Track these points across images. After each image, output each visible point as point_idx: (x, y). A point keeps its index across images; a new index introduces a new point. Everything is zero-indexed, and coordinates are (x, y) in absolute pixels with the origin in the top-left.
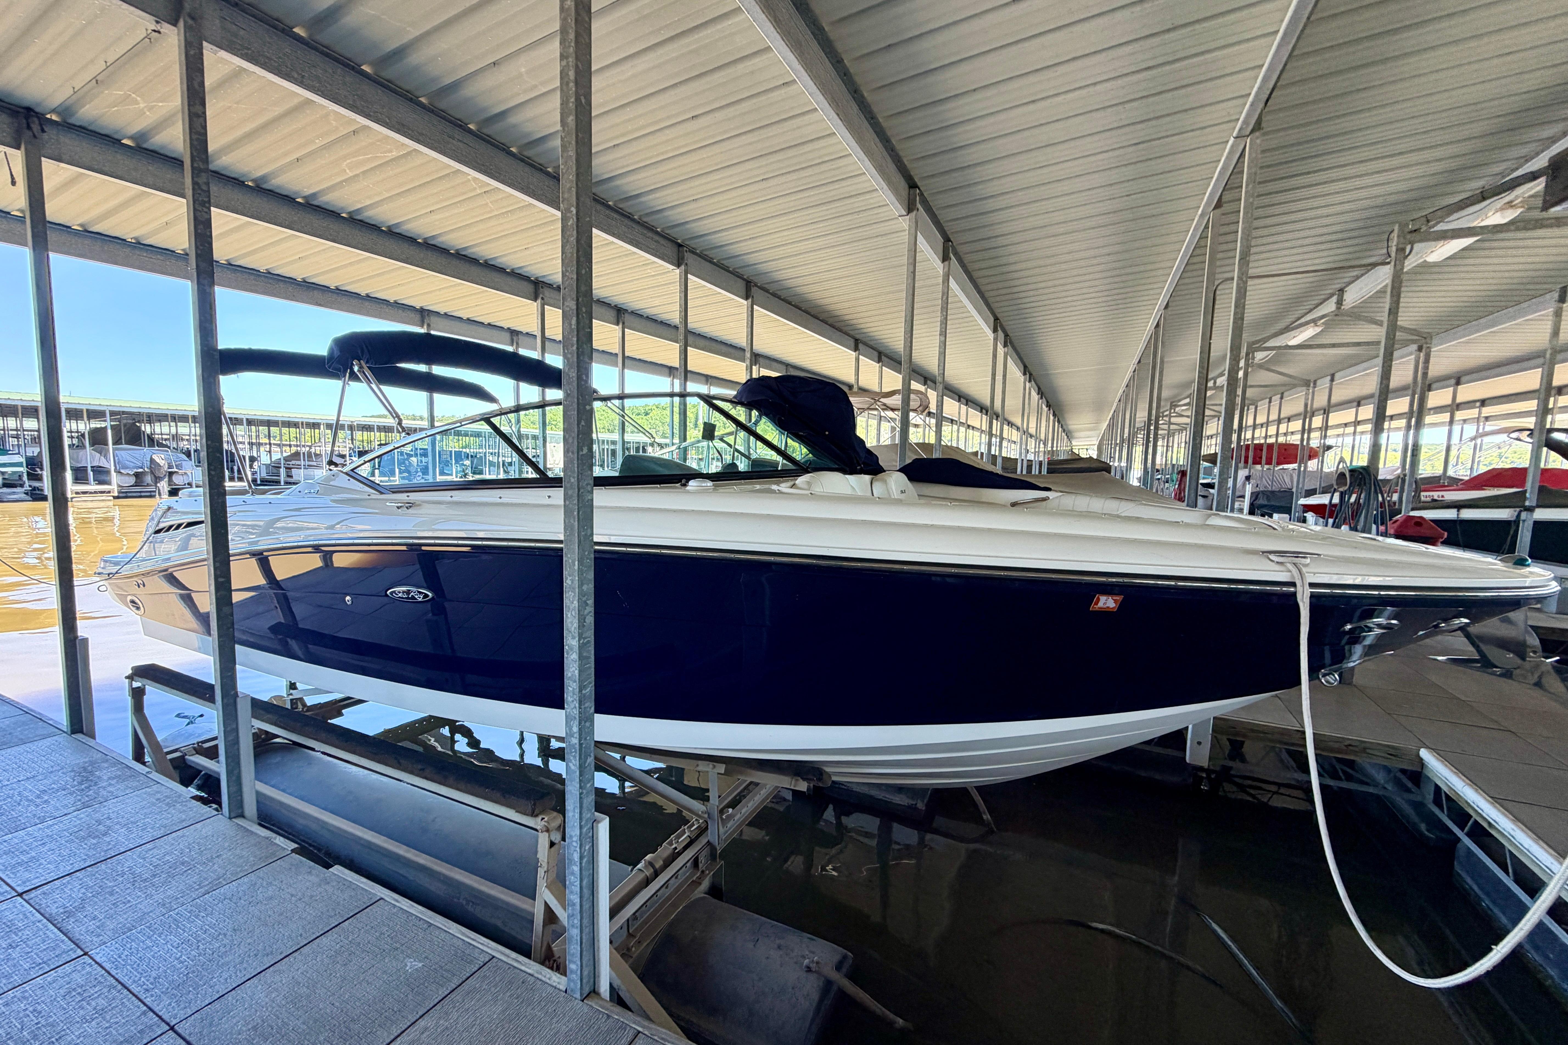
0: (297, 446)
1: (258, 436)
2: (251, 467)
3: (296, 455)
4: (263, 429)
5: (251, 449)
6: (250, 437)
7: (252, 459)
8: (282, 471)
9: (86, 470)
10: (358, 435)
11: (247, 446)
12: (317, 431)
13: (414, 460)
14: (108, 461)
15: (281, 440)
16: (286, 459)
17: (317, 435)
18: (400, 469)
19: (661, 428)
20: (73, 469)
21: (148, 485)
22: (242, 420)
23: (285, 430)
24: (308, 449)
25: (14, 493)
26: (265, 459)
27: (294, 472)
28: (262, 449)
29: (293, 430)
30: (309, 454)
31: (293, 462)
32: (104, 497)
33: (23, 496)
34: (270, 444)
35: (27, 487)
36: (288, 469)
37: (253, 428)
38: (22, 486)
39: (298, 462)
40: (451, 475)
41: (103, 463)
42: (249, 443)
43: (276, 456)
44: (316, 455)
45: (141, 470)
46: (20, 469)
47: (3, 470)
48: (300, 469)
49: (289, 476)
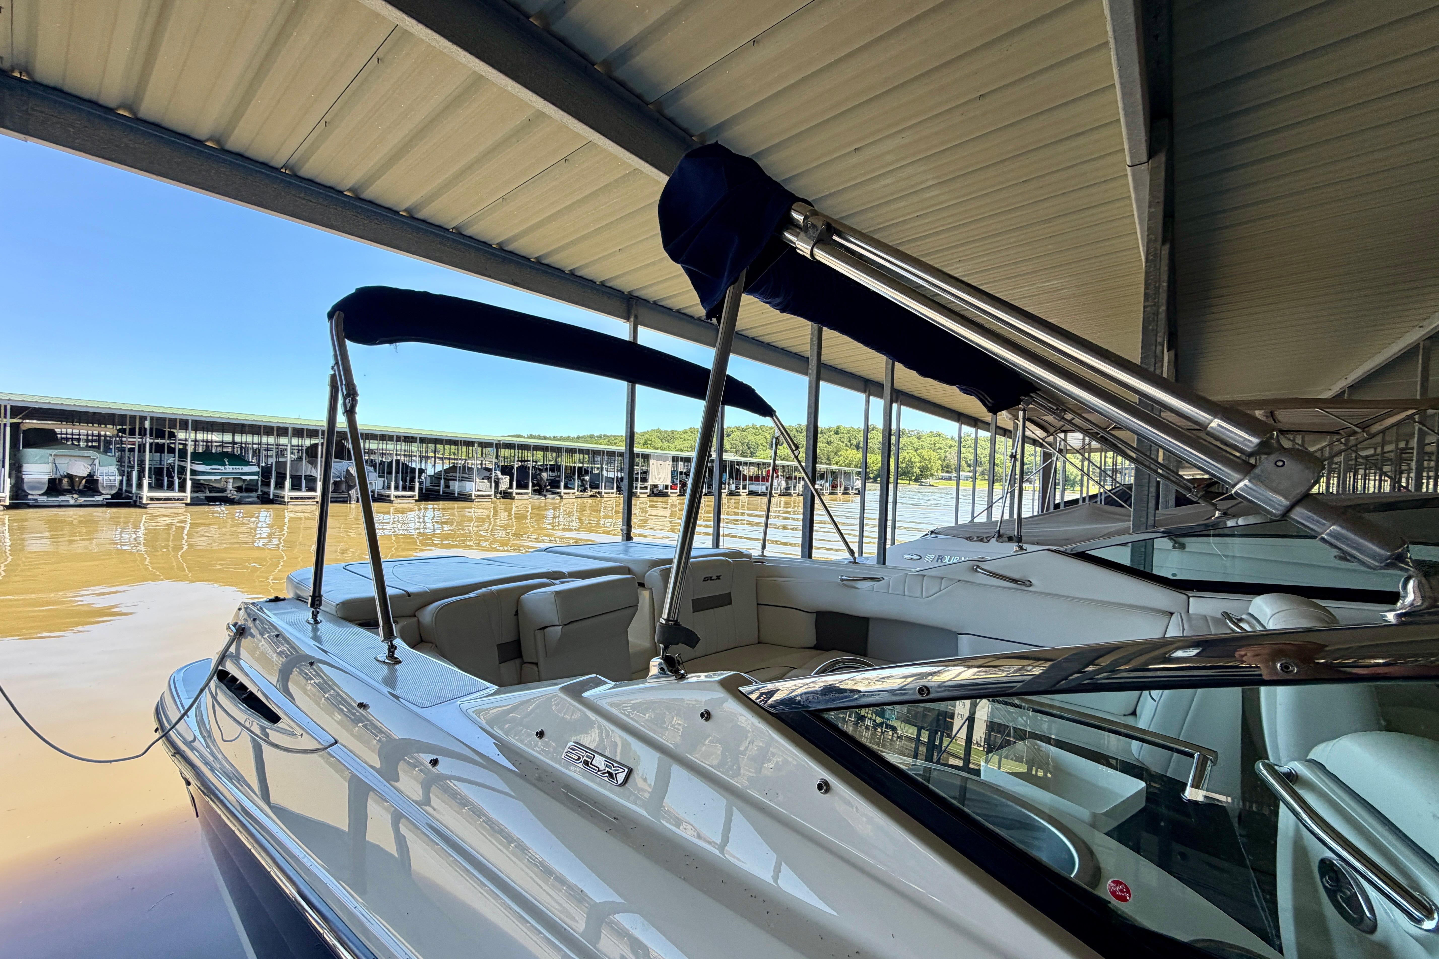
0: (455, 459)
1: (427, 452)
2: (419, 478)
3: (453, 469)
4: (431, 446)
5: (421, 462)
6: (421, 452)
7: (421, 471)
8: (442, 482)
9: (301, 478)
10: (502, 452)
11: (418, 459)
12: (471, 448)
13: (544, 475)
14: (317, 472)
15: (443, 454)
16: (446, 471)
17: (470, 451)
18: (533, 483)
19: (741, 448)
20: (292, 477)
21: (343, 492)
22: (416, 438)
23: (447, 447)
24: (463, 462)
25: (249, 497)
26: (430, 471)
27: (451, 483)
28: (429, 461)
29: (453, 447)
30: (464, 467)
31: (451, 474)
32: (309, 502)
33: (255, 499)
34: (435, 457)
35: (260, 493)
36: (447, 480)
37: (424, 445)
38: (256, 491)
39: (454, 475)
40: (574, 489)
41: (313, 473)
42: (420, 456)
43: (439, 468)
44: (469, 468)
45: (338, 479)
46: (256, 477)
47: (244, 477)
48: (456, 480)
49: (447, 486)
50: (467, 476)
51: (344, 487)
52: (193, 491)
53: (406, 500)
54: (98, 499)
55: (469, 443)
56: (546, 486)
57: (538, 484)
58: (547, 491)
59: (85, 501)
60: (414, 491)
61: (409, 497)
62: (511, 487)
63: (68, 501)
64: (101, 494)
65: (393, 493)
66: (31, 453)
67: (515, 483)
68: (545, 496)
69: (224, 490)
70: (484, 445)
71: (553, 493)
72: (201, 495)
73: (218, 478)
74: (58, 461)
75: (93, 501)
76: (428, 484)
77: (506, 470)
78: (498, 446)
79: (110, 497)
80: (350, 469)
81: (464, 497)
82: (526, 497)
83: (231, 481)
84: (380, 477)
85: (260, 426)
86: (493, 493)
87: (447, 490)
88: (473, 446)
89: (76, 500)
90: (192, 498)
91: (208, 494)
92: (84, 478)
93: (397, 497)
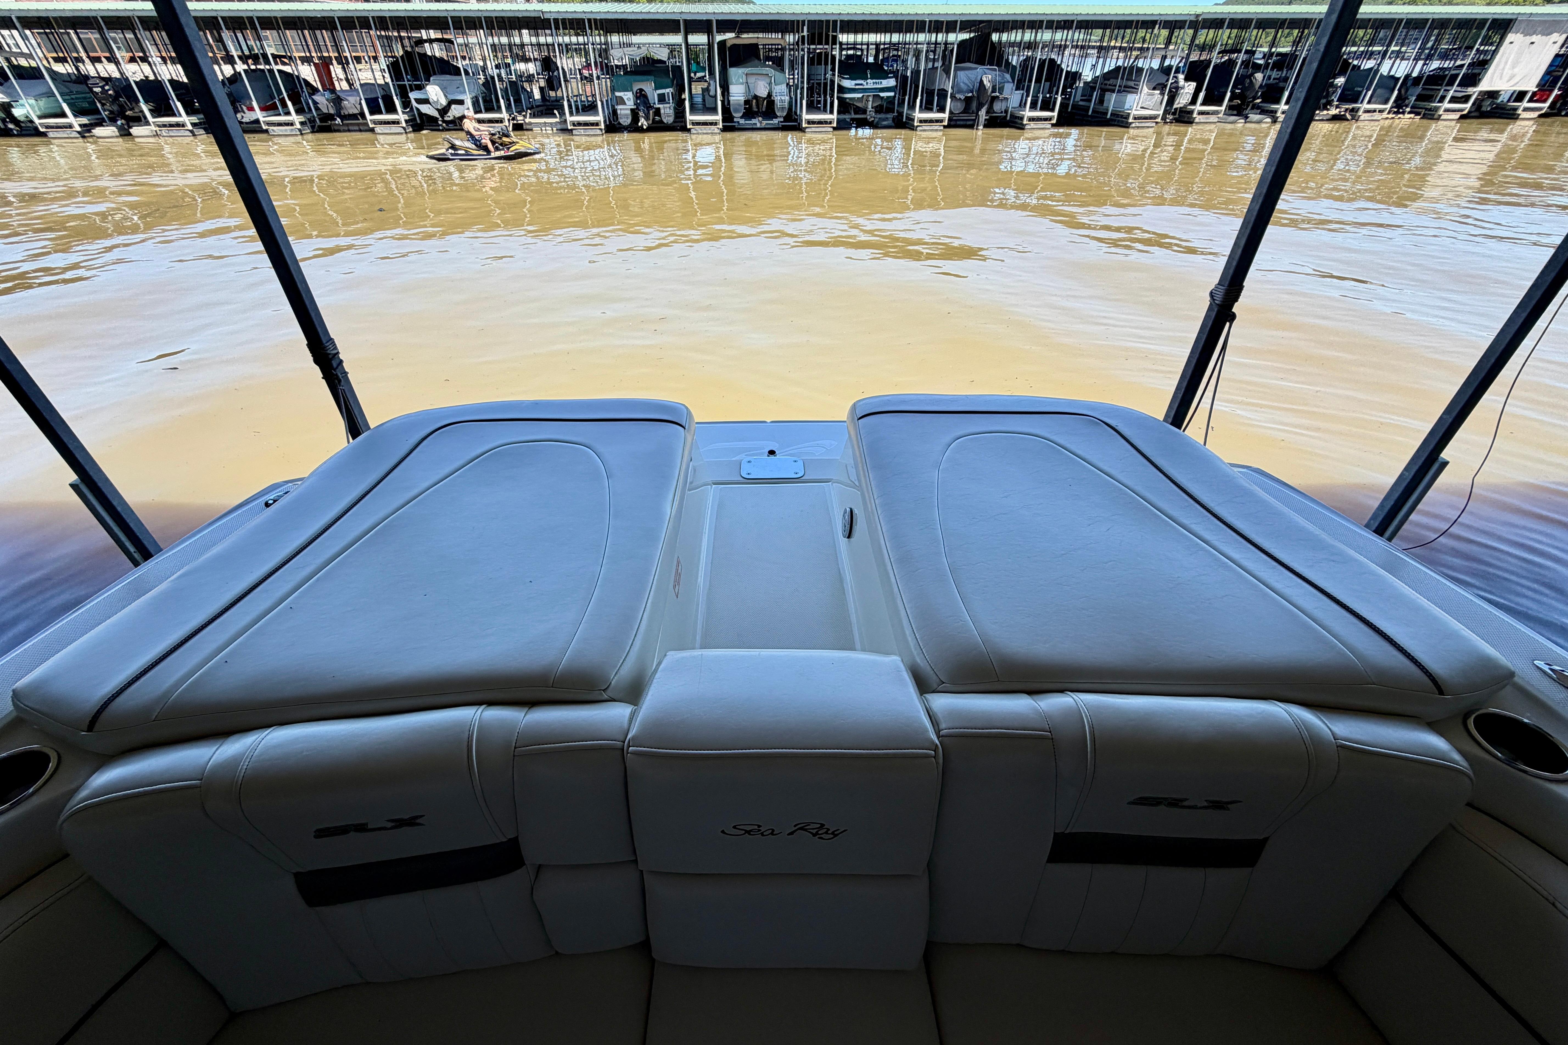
3: (1116, 72)
8: (1097, 94)
13: (1259, 77)
16: (1106, 76)
20: (924, 92)
21: (972, 112)
25: (886, 119)
27: (1108, 96)
30: (1132, 67)
31: (1111, 81)
32: (937, 126)
33: (892, 121)
38: (893, 111)
39: (1115, 82)
44: (1138, 70)
45: (970, 94)
46: (892, 94)
47: (882, 94)
48: (1113, 91)
49: (1101, 101)
50: (1131, 84)
51: (974, 105)
52: (839, 113)
53: (1040, 125)
54: (775, 121)
55: (1149, 24)
56: (1255, 98)
57: (1242, 97)
58: (1255, 107)
59: (767, 124)
60: (1053, 110)
61: (1046, 119)
62: (1194, 101)
63: (756, 124)
64: (776, 117)
65: (1028, 113)
66: (736, 73)
67: (1202, 95)
68: (1247, 117)
69: (864, 111)
70: (1173, 25)
71: (1264, 112)
72: (847, 117)
73: (860, 95)
74: (751, 80)
75: (772, 124)
76: (1078, 98)
77: (1195, 72)
78: (1198, 24)
79: (782, 120)
80: (984, 79)
81: (1120, 121)
82: (1213, 118)
83: (871, 99)
84: (1017, 89)
85: (901, 22)
86: (1161, 112)
87: (1101, 109)
88: (1153, 28)
89: (761, 123)
90: (838, 121)
91: (853, 116)
92: (765, 99)
93: (1031, 119)
